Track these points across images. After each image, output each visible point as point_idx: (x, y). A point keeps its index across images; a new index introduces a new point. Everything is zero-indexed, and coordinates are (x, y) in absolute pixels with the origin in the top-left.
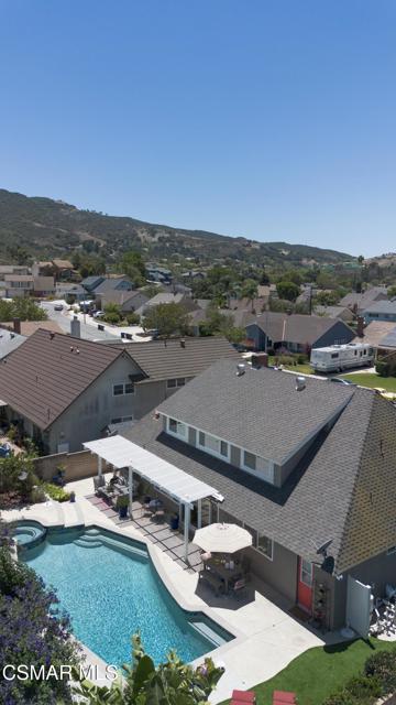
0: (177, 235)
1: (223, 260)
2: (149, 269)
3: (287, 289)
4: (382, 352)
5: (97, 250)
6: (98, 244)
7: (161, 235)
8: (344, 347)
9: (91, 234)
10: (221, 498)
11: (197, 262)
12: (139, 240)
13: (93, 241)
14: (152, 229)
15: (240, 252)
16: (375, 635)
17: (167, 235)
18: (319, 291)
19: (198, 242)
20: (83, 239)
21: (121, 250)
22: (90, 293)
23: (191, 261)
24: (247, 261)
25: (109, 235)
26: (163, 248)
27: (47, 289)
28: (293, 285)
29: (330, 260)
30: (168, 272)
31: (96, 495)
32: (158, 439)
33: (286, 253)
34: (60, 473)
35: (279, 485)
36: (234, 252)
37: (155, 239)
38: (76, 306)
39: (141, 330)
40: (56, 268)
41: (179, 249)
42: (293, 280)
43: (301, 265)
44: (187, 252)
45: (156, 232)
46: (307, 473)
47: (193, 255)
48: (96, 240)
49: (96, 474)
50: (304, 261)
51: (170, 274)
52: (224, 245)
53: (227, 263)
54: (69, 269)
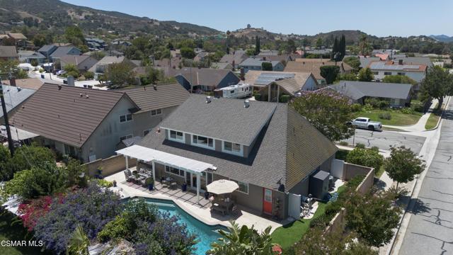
0: (99, 14)
1: (135, 33)
2: (87, 39)
3: (187, 52)
4: (256, 88)
5: (37, 25)
6: (37, 21)
7: (87, 14)
8: (236, 86)
9: (29, 13)
10: (215, 168)
11: (117, 34)
12: (69, 17)
13: (31, 18)
14: (79, 10)
15: (146, 27)
16: (302, 217)
17: (91, 14)
18: (207, 54)
19: (115, 20)
20: (23, 17)
21: (56, 25)
22: (48, 58)
23: (113, 33)
24: (152, 33)
25: (44, 14)
26: (89, 24)
27: (11, 55)
28: (190, 49)
29: (205, 33)
30: (102, 41)
31: (127, 181)
32: (164, 143)
33: (177, 28)
34: (99, 172)
35: (247, 156)
36: (142, 27)
37: (82, 17)
38: (39, 67)
39: (98, 83)
40: (12, 39)
41: (102, 25)
42: (189, 46)
43: (188, 36)
44: (107, 27)
45: (82, 12)
46: (260, 148)
47: (113, 29)
48: (34, 17)
49: (125, 169)
50: (190, 34)
51: (104, 43)
52: (135, 23)
53: (138, 35)
54: (24, 40)
